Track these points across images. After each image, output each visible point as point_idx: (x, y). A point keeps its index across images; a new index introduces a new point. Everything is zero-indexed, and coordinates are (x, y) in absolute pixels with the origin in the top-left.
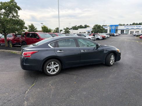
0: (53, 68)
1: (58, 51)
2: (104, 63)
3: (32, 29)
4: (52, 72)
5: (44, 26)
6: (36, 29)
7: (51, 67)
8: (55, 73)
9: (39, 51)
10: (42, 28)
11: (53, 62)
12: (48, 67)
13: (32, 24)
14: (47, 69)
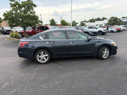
0: (43, 57)
1: (47, 43)
2: (96, 56)
3: (52, 23)
4: (42, 61)
5: (62, 20)
6: (55, 23)
7: (41, 56)
8: (45, 61)
9: (31, 42)
10: (61, 22)
11: (42, 52)
12: (38, 56)
13: (53, 19)
14: (37, 58)
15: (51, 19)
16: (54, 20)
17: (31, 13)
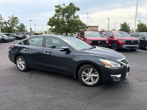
1: (24, 49)
4: (21, 67)
12: (18, 62)
15: (123, 23)
16: (126, 24)
17: (76, 18)
